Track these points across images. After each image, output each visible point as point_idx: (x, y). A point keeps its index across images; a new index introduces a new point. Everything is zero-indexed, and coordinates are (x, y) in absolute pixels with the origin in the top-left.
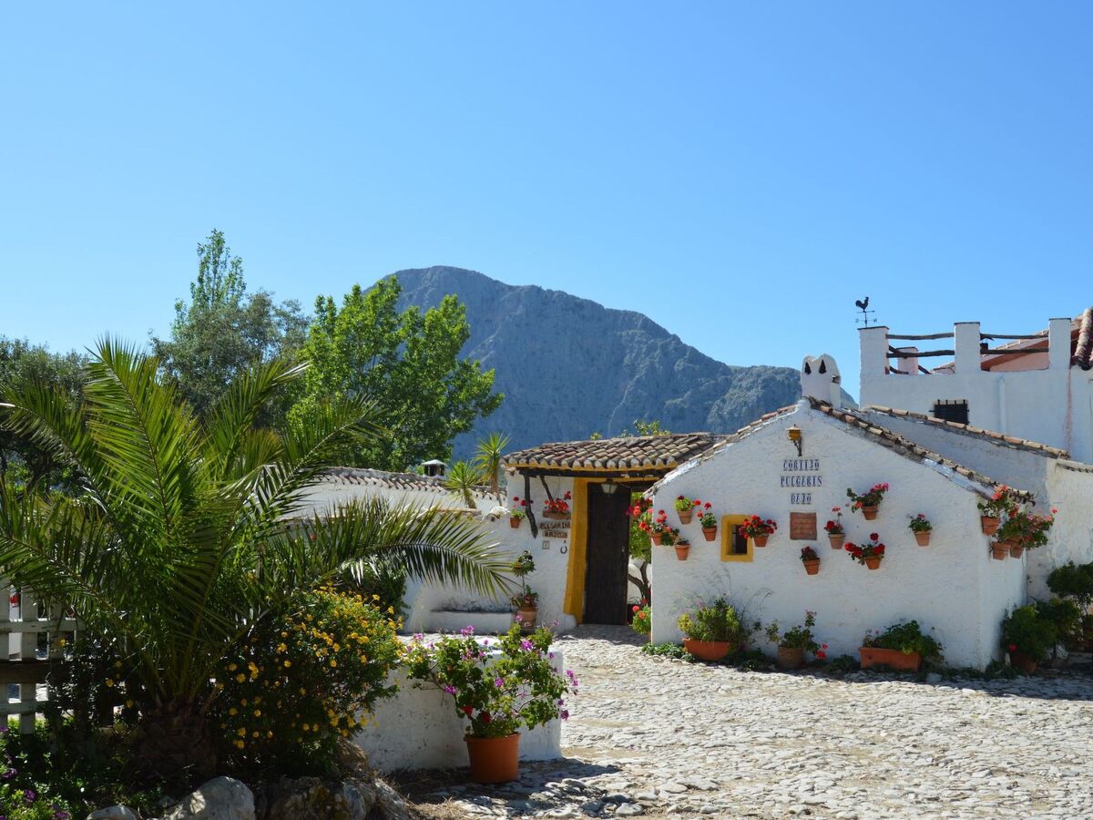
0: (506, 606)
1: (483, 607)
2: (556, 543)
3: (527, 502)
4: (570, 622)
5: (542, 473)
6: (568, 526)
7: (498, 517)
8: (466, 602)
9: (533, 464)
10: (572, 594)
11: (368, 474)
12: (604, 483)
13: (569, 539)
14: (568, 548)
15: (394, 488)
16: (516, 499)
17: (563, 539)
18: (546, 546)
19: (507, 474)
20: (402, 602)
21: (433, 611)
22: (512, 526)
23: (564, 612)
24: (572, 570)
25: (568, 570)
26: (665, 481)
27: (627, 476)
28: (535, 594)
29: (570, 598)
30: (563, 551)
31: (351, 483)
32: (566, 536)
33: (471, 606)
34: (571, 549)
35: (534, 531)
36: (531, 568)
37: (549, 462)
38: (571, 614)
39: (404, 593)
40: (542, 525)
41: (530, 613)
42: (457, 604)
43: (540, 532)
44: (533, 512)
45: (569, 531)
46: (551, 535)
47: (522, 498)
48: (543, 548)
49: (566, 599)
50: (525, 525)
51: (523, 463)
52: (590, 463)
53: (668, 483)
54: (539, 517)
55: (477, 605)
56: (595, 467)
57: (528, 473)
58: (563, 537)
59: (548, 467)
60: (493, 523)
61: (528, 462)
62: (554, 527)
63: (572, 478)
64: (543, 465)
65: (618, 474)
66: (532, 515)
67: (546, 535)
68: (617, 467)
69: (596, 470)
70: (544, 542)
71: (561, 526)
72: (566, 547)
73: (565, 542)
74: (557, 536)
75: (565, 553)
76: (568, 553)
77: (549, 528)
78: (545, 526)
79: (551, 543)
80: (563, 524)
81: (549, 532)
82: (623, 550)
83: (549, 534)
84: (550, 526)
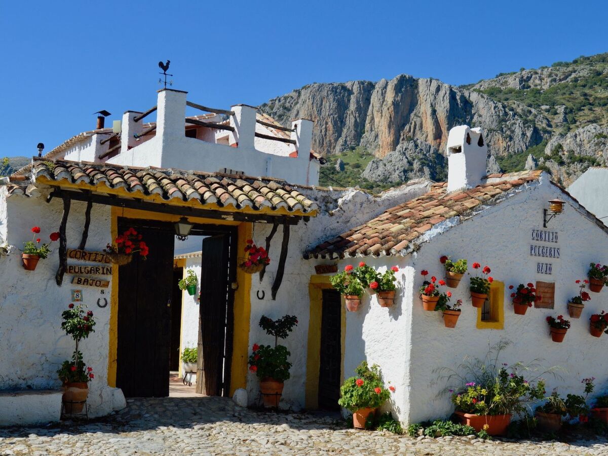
0: (21, 381)
2: (91, 293)
6: (110, 271)
10: (116, 360)
12: (180, 222)
13: (108, 289)
14: (109, 300)
16: (37, 230)
17: (101, 289)
18: (77, 297)
22: (25, 267)
23: (109, 384)
25: (111, 329)
26: (425, 238)
27: (230, 218)
29: (115, 366)
30: (102, 303)
32: (105, 284)
34: (113, 303)
35: (60, 275)
38: (118, 387)
40: (71, 269)
45: (109, 278)
46: (86, 282)
48: (74, 300)
49: (110, 366)
58: (101, 286)
62: (90, 272)
63: (109, 207)
67: (78, 282)
70: (73, 292)
71: (101, 271)
72: (105, 299)
73: (102, 292)
74: (94, 284)
75: (105, 306)
76: (108, 307)
77: (81, 273)
78: (77, 270)
79: (83, 293)
80: (103, 268)
81: (83, 279)
82: (169, 305)
83: (83, 281)
84: (83, 270)
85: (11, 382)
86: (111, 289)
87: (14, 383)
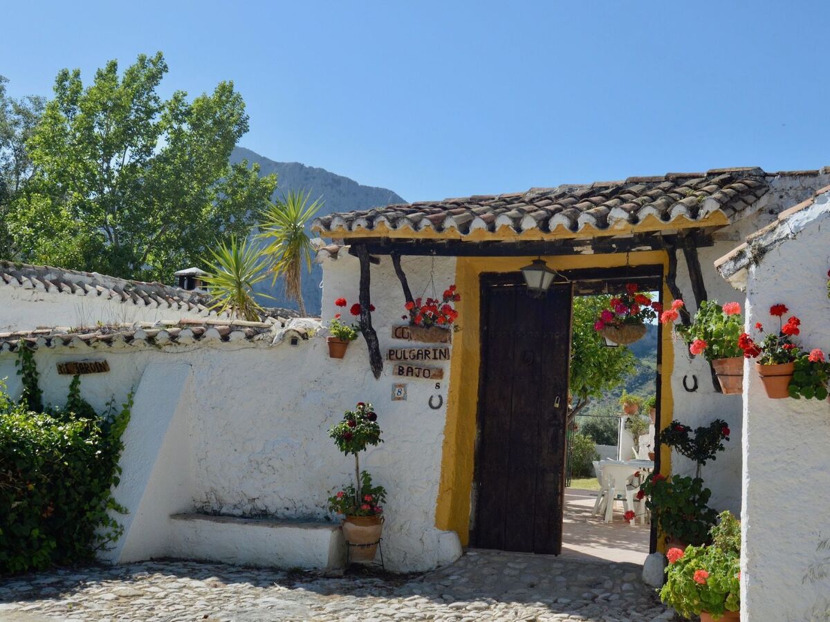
0: (319, 510)
1: (272, 510)
2: (419, 389)
3: (364, 307)
4: (449, 546)
5: (399, 248)
6: (444, 354)
7: (305, 336)
8: (238, 499)
9: (383, 229)
10: (450, 489)
11: (90, 280)
12: (529, 268)
13: (446, 381)
14: (445, 399)
15: (130, 301)
16: (342, 303)
17: (435, 381)
18: (399, 394)
19: (323, 256)
20: (112, 501)
21: (176, 516)
22: (332, 355)
23: (438, 525)
24: (453, 441)
25: (446, 442)
26: (786, 230)
27: (588, 250)
28: (380, 490)
29: (448, 498)
30: (436, 402)
31: (60, 290)
32: (440, 374)
33: (248, 507)
34: (451, 402)
35: (376, 365)
36: (374, 437)
37: (416, 225)
38: (451, 528)
39: (117, 482)
40: (392, 353)
41: (370, 529)
42: (221, 504)
43: (388, 367)
44: (374, 326)
45: (446, 365)
46: (410, 371)
47: (354, 299)
48: (394, 398)
49: (440, 499)
50: (359, 350)
51: (360, 230)
52: (509, 222)
53: (797, 233)
54: (386, 339)
55: (260, 505)
56: (519, 230)
57: (367, 250)
58: (435, 376)
59: (412, 235)
60: (293, 349)
61: (370, 227)
62: (416, 357)
63: (453, 260)
64: (404, 231)
65: (566, 247)
66: (374, 333)
67: (401, 372)
68: (574, 227)
69: (522, 237)
70: (395, 386)
71: (432, 355)
72: (440, 396)
73: (438, 386)
74: (421, 374)
75: (438, 407)
76: (444, 408)
77: (405, 358)
78: (399, 356)
79: (409, 388)
80: (435, 350)
81: (406, 368)
82: (557, 405)
83: (405, 371)
84: (407, 355)
85: (305, 510)
86: (449, 381)
87: (309, 511)
